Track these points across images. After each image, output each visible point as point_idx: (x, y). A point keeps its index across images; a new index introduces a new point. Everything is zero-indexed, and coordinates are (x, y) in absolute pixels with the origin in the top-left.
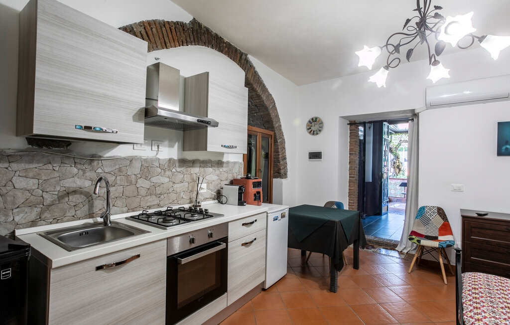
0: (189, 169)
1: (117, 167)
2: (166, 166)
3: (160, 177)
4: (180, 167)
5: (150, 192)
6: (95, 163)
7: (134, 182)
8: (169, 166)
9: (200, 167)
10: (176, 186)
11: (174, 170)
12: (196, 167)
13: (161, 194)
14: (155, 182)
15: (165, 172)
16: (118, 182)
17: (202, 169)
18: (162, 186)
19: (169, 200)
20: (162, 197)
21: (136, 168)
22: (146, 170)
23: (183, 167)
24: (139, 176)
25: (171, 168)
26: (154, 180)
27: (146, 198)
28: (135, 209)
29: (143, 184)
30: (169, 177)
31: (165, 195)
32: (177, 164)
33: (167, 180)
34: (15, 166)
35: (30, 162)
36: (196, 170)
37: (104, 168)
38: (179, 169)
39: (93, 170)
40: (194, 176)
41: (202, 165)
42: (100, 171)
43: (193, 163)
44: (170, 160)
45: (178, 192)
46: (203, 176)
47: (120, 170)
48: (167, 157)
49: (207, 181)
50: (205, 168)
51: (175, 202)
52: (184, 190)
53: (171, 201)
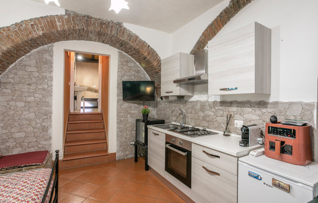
0: (227, 108)
1: (192, 105)
2: (212, 105)
3: (209, 111)
4: (221, 106)
5: (204, 119)
6: (186, 104)
7: (197, 113)
8: (214, 105)
9: (238, 106)
10: (218, 118)
11: (217, 108)
12: (234, 106)
13: (209, 121)
14: (206, 114)
15: (211, 109)
16: (193, 112)
17: (240, 109)
18: (210, 117)
19: (214, 126)
20: (210, 123)
21: (198, 107)
22: (202, 107)
23: (223, 106)
24: (200, 110)
25: (215, 107)
26: (205, 112)
27: (202, 122)
28: (198, 126)
29: (201, 114)
30: (214, 112)
31: (212, 122)
32: (219, 105)
33: (212, 114)
34: (174, 104)
35: (175, 103)
36: (233, 109)
37: (189, 105)
38: (220, 108)
39: (186, 106)
40: (232, 113)
41: (240, 106)
42: (187, 107)
43: (231, 103)
44: (214, 102)
45: (219, 122)
46: (240, 115)
47: (193, 107)
48: (213, 100)
49: (245, 119)
50: (242, 108)
51: (217, 128)
52: (224, 122)
53: (215, 127)
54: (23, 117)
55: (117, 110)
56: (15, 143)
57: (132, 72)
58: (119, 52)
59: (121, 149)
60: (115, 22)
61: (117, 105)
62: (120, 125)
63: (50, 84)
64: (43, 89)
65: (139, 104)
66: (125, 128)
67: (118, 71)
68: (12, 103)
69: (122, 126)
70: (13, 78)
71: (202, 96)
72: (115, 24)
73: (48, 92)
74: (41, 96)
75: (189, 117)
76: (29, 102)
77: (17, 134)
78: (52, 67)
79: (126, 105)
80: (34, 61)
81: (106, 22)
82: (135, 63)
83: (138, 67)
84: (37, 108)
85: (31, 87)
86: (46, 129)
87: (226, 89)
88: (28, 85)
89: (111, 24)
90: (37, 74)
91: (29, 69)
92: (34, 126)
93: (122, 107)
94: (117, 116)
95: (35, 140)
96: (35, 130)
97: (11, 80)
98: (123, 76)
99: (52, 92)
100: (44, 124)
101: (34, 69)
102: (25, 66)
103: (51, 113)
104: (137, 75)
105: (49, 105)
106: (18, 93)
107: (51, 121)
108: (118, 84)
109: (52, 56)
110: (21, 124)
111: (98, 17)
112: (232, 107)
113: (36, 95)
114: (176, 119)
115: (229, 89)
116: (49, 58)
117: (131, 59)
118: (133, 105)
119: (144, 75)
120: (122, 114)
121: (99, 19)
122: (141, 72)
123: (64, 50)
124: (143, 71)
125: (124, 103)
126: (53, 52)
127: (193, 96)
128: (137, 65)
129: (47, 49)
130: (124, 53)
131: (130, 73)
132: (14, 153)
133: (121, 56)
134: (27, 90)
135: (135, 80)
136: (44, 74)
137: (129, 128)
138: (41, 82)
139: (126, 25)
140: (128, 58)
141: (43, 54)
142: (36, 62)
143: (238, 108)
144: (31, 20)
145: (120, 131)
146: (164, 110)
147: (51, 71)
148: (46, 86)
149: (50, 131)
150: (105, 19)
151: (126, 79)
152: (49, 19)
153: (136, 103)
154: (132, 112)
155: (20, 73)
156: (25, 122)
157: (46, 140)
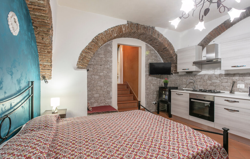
0: (231, 78)
3: (215, 80)
4: (225, 76)
5: (211, 85)
6: (196, 76)
7: (206, 81)
8: (219, 76)
9: (239, 76)
10: (223, 84)
11: (222, 78)
12: (236, 76)
13: (216, 86)
14: (213, 82)
15: (218, 78)
16: (201, 81)
17: (241, 78)
18: (216, 83)
20: (216, 87)
21: (206, 77)
22: (210, 78)
23: (227, 77)
26: (213, 81)
27: (210, 86)
29: (209, 82)
31: (218, 86)
32: (224, 76)
33: (219, 81)
34: (183, 77)
35: (185, 76)
37: (197, 77)
38: (225, 78)
39: (195, 78)
40: (235, 80)
41: (241, 76)
42: (197, 78)
43: (234, 75)
44: (220, 74)
45: (224, 86)
46: (242, 81)
47: (202, 78)
48: (219, 73)
49: (245, 83)
50: (244, 77)
51: (223, 90)
52: (228, 86)
53: (220, 89)
54: (98, 84)
55: (145, 82)
56: (94, 100)
57: (153, 57)
58: (146, 44)
59: (148, 106)
60: (151, 27)
61: (145, 78)
62: (147, 91)
63: (110, 65)
64: (108, 68)
65: (157, 77)
66: (150, 92)
67: (146, 57)
68: (93, 76)
69: (148, 92)
70: (93, 62)
71: (209, 71)
72: (151, 28)
73: (110, 70)
74: (106, 73)
75: (198, 84)
76: (100, 76)
77: (95, 95)
78: (111, 54)
79: (150, 78)
80: (103, 51)
81: (146, 27)
82: (155, 51)
83: (156, 54)
84: (105, 80)
85: (102, 67)
86: (109, 92)
87: (236, 66)
88: (100, 66)
89: (149, 28)
90: (104, 59)
91: (101, 56)
92: (103, 90)
93: (148, 79)
94: (146, 85)
95: (104, 99)
96: (104, 93)
97: (93, 63)
98: (148, 60)
99: (112, 70)
100: (108, 89)
101: (103, 56)
102: (99, 54)
103: (111, 83)
104: (156, 59)
105: (110, 78)
106: (96, 70)
107: (111, 88)
108: (146, 65)
109: (112, 48)
110: (97, 89)
111: (142, 24)
112: (235, 77)
113: (104, 72)
114: (186, 86)
115: (238, 66)
116: (110, 49)
117: (152, 49)
118: (154, 78)
119: (160, 58)
120: (148, 84)
121: (143, 25)
122: (158, 57)
123: (118, 44)
124: (159, 56)
125: (149, 77)
126: (112, 45)
127: (201, 71)
128: (156, 53)
129: (109, 44)
130: (149, 45)
131: (152, 57)
132: (94, 106)
133: (147, 47)
134: (99, 69)
135: (155, 62)
136: (108, 59)
137: (152, 93)
138: (106, 64)
139: (157, 28)
140: (151, 48)
141: (107, 47)
142: (104, 52)
143: (240, 77)
144: (111, 28)
145: (147, 95)
146: (175, 81)
147: (111, 57)
148: (109, 66)
149: (111, 93)
150: (146, 25)
151: (150, 61)
152: (119, 27)
153: (155, 77)
154: (153, 82)
155: (97, 58)
156: (99, 88)
157: (109, 99)
